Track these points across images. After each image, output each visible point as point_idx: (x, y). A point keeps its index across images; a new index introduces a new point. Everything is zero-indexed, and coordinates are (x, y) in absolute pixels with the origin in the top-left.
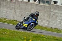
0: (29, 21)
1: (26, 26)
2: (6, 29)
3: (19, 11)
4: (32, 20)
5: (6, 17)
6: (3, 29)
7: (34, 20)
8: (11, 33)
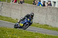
0: (25, 21)
1: (22, 26)
2: (39, 33)
3: (50, 16)
4: (27, 20)
5: (39, 22)
6: (36, 33)
7: (29, 20)
8: (43, 37)
